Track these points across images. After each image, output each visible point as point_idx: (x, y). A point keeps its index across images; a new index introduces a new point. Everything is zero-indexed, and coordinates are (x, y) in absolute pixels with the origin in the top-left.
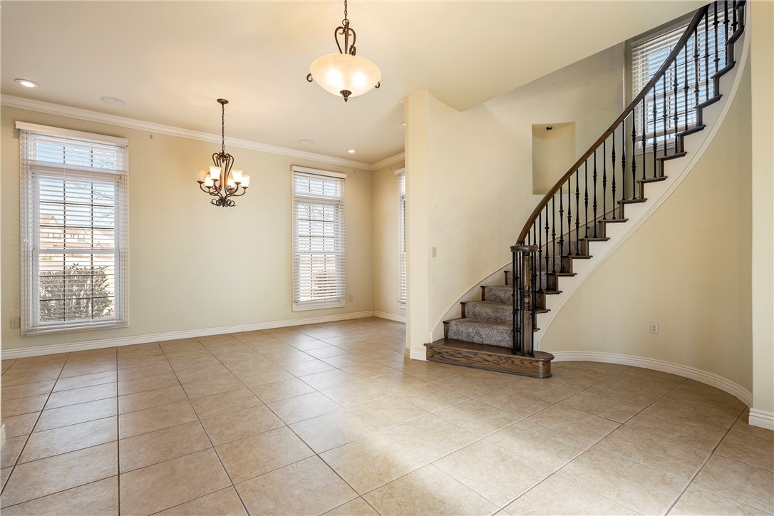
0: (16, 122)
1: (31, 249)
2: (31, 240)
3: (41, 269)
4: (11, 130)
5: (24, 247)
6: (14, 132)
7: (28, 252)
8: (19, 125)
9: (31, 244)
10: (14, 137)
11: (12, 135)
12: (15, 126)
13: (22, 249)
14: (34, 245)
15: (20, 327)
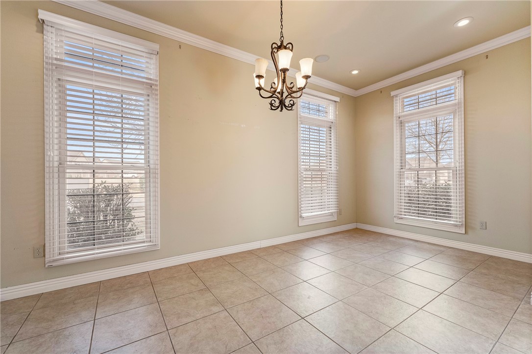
0: (40, 11)
1: (56, 164)
2: (56, 153)
3: (68, 187)
4: (34, 22)
5: (49, 161)
6: (37, 26)
7: (53, 167)
8: (43, 15)
9: (56, 158)
10: (37, 31)
11: (35, 28)
12: (37, 15)
13: (47, 164)
14: (60, 158)
15: (44, 256)
